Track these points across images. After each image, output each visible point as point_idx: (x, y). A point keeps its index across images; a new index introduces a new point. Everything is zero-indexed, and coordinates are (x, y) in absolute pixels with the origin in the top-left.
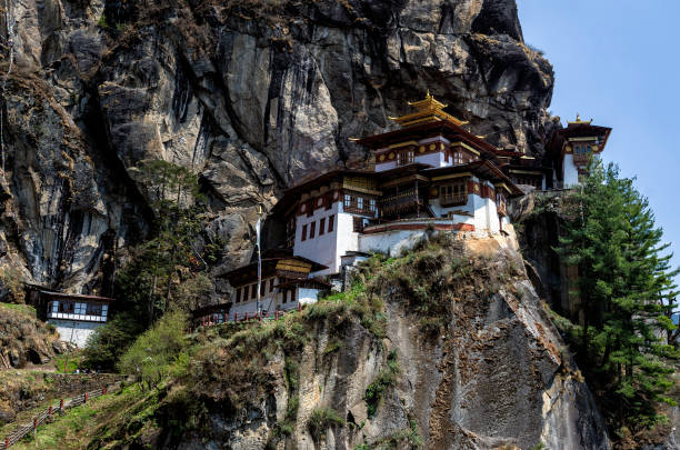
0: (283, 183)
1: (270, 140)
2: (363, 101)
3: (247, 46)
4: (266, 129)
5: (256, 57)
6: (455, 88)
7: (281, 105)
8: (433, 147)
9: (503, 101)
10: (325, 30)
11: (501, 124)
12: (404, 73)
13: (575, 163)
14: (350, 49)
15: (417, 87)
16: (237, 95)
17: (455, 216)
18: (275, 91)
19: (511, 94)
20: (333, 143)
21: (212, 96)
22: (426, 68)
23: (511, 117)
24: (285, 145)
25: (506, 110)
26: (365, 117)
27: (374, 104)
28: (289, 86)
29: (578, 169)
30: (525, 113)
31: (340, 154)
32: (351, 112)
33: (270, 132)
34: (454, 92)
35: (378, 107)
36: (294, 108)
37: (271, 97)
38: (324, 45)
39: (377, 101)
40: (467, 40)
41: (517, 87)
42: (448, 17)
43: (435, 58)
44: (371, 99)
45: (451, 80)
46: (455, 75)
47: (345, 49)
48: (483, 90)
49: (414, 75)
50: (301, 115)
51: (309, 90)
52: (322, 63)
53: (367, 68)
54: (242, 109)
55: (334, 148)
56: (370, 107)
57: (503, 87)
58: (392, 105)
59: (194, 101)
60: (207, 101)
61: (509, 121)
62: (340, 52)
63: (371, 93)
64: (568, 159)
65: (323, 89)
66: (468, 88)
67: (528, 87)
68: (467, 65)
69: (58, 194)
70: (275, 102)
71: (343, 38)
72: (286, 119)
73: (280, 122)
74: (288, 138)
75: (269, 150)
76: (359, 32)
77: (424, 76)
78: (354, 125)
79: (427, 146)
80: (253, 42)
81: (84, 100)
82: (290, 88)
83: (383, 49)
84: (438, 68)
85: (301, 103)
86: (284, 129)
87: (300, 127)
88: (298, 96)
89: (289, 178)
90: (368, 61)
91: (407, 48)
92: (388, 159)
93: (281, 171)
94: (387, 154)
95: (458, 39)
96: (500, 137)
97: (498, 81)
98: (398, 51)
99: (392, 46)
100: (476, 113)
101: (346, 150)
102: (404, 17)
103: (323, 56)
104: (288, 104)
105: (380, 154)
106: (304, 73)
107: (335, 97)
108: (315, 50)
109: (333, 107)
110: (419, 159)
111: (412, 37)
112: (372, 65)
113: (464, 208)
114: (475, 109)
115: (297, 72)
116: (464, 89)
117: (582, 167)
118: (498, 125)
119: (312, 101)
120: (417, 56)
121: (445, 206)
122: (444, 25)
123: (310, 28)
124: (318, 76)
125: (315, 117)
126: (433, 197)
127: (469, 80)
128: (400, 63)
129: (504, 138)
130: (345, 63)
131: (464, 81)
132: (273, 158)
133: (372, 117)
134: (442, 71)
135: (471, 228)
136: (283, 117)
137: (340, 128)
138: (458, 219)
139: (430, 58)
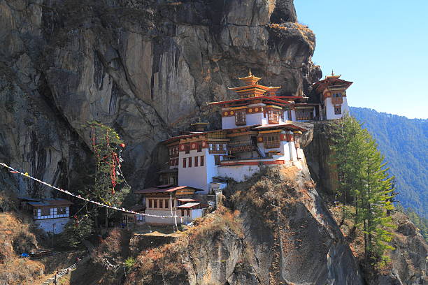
0: (164, 122)
1: (155, 98)
2: (209, 70)
3: (137, 40)
4: (152, 91)
5: (143, 48)
6: (262, 59)
7: (160, 76)
8: (257, 110)
9: (289, 63)
10: (184, 27)
11: (288, 77)
12: (232, 51)
13: (333, 103)
14: (199, 39)
15: (239, 59)
16: (132, 71)
17: (273, 156)
18: (156, 68)
19: (294, 59)
20: (192, 97)
21: (117, 72)
22: (245, 48)
23: (294, 72)
24: (164, 100)
25: (291, 68)
26: (210, 79)
27: (214, 71)
28: (164, 64)
29: (334, 106)
30: (301, 69)
31: (197, 103)
32: (202, 77)
33: (155, 93)
34: (261, 61)
35: (217, 72)
36: (168, 78)
37: (153, 73)
38: (183, 36)
39: (216, 69)
40: (268, 28)
41: (297, 55)
42: (256, 15)
43: (249, 41)
44: (213, 68)
45: (259, 54)
46: (262, 51)
47: (196, 39)
48: (278, 58)
49: (237, 52)
50: (172, 82)
51: (176, 66)
52: (183, 48)
53: (210, 51)
54: (136, 80)
55: (194, 100)
56: (212, 73)
57: (290, 54)
58: (225, 70)
59: (107, 75)
60: (114, 76)
61: (293, 74)
62: (193, 41)
63: (212, 63)
64: (328, 101)
65: (184, 63)
66: (269, 58)
67: (303, 53)
68: (268, 44)
69: (30, 140)
70: (156, 75)
71: (195, 32)
72: (164, 86)
73: (160, 86)
74: (166, 96)
75: (154, 104)
76: (203, 28)
78: (204, 85)
79: (253, 109)
80: (140, 38)
81: (37, 78)
82: (165, 66)
83: (219, 38)
84: (252, 47)
85: (172, 75)
86: (163, 91)
87: (173, 90)
88: (170, 71)
89: (168, 120)
90: (210, 46)
91: (233, 36)
92: (229, 115)
93: (162, 116)
94: (229, 112)
95: (262, 29)
96: (287, 84)
97: (286, 52)
98: (228, 39)
99: (225, 36)
100: (274, 72)
101: (200, 100)
102: (230, 17)
103: (183, 43)
104: (164, 76)
105: (224, 112)
106: (173, 56)
107: (192, 68)
108: (178, 41)
109: (191, 74)
110: (248, 116)
111: (236, 29)
112: (213, 48)
113: (278, 150)
114: (273, 70)
115: (168, 56)
116: (267, 59)
117: (337, 105)
118: (287, 77)
119: (179, 73)
120: (239, 41)
121: (267, 148)
122: (254, 20)
123: (174, 28)
124: (181, 58)
125: (181, 82)
126: (260, 142)
127: (270, 53)
128: (230, 46)
129: (290, 85)
130: (196, 47)
131: (267, 53)
132: (157, 109)
133: (214, 79)
134: (254, 49)
135: (283, 162)
136: (162, 84)
137: (196, 87)
138: (276, 158)
139: (246, 41)
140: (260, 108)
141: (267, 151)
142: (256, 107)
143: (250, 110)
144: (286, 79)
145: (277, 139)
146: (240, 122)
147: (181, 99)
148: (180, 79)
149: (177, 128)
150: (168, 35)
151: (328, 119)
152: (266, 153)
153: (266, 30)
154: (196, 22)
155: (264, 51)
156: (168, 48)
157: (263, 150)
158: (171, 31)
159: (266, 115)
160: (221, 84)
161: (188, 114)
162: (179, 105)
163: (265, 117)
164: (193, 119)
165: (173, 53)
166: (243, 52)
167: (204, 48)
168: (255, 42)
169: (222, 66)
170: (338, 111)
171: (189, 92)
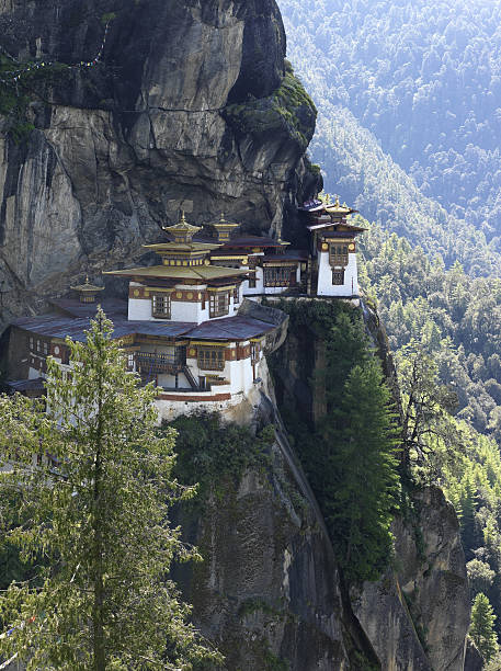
0: (21, 284)
1: (6, 241)
2: (108, 191)
4: (2, 230)
6: (209, 171)
7: (18, 203)
8: (190, 296)
9: (260, 175)
10: (65, 110)
11: (257, 199)
12: (154, 156)
13: (330, 263)
14: (93, 134)
15: (167, 169)
17: (212, 387)
18: (11, 189)
19: (268, 167)
20: (75, 239)
22: (177, 151)
23: (268, 191)
24: (24, 247)
25: (263, 183)
26: (110, 207)
27: (119, 191)
28: (27, 181)
29: (333, 270)
30: (282, 186)
31: (83, 249)
32: (94, 203)
33: (7, 233)
34: (207, 174)
35: (124, 193)
36: (33, 205)
37: (6, 197)
38: (64, 127)
39: (122, 187)
40: (223, 115)
41: (276, 159)
42: (203, 92)
43: (187, 139)
44: (116, 186)
46: (208, 157)
47: (87, 133)
48: (239, 168)
49: (164, 158)
50: (39, 215)
51: (49, 184)
52: (62, 148)
53: (113, 158)
55: (77, 245)
56: (115, 193)
57: (261, 161)
61: (265, 195)
62: (82, 136)
63: (116, 177)
64: (324, 257)
65: (63, 179)
66: (222, 170)
67: (287, 158)
68: (222, 144)
70: (11, 201)
71: (86, 121)
72: (24, 219)
73: (17, 222)
74: (26, 239)
76: (103, 114)
77: (175, 158)
78: (98, 216)
82: (27, 184)
83: (130, 135)
84: (191, 151)
85: (41, 201)
86: (23, 230)
87: (38, 227)
88: (37, 193)
89: (29, 281)
90: (114, 148)
91: (158, 132)
92: (141, 296)
93: (20, 273)
94: (142, 291)
95: (212, 117)
96: (254, 213)
97: (255, 158)
98: (147, 137)
99: (140, 134)
100: (230, 193)
101: (89, 245)
102: (154, 96)
103: (62, 139)
104: (26, 203)
105: (135, 288)
106: (43, 166)
107: (77, 186)
108: (54, 135)
109: (75, 197)
110: (174, 304)
111: (162, 119)
112: (118, 153)
113: (220, 374)
114: (229, 189)
115: (35, 166)
116: (218, 171)
117: (337, 268)
118: (253, 201)
119: (52, 197)
120: (168, 140)
121: (203, 369)
122: (198, 100)
123: (48, 112)
124: (58, 169)
125: (57, 214)
126: (192, 357)
127: (224, 161)
128: (150, 150)
129: (259, 215)
130: (88, 148)
131: (219, 162)
132: (10, 260)
133: (117, 205)
134: (195, 154)
135: (228, 396)
136: (21, 217)
137: (82, 222)
138: (216, 390)
139: (182, 139)
140: (195, 294)
141: (203, 373)
142: (189, 291)
143: (179, 295)
144: (251, 204)
145: (220, 357)
146: (160, 311)
147: (54, 244)
148: (54, 208)
149: (45, 293)
150: (36, 125)
151: (319, 294)
152: (201, 377)
153: (220, 119)
154: (90, 104)
155: (213, 157)
156: (35, 151)
157: (196, 373)
158: (41, 121)
159: (207, 303)
160: (131, 215)
161: (66, 270)
162: (50, 256)
163: (203, 308)
164: (75, 278)
165: (43, 161)
167: (101, 151)
168: (196, 141)
169: (134, 181)
170: (338, 278)
171: (70, 231)
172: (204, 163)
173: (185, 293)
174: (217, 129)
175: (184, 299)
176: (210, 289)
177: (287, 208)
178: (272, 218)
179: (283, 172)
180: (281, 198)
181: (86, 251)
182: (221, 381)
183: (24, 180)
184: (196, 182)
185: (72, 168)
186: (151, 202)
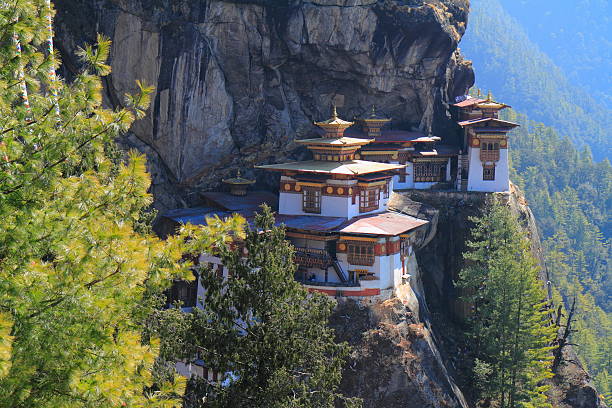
0: (174, 176)
1: (159, 134)
2: (261, 86)
3: (132, 28)
4: (156, 122)
5: (143, 42)
6: (360, 66)
7: (172, 97)
8: (340, 191)
9: (411, 71)
10: (220, 5)
11: (407, 94)
12: (306, 53)
13: (481, 159)
14: (247, 28)
15: (318, 64)
16: (121, 84)
17: (362, 282)
18: (165, 82)
19: (420, 63)
20: (228, 133)
22: (331, 47)
23: (419, 86)
24: (177, 140)
25: (414, 78)
26: (262, 101)
27: (272, 86)
28: (180, 75)
29: (484, 166)
30: (434, 80)
31: (235, 142)
32: (247, 97)
33: (160, 126)
34: (359, 69)
35: (276, 87)
36: (186, 99)
37: (160, 90)
38: (218, 21)
39: (275, 82)
40: (376, 10)
41: (427, 55)
43: (339, 35)
44: (268, 80)
46: (360, 52)
47: (241, 28)
48: (390, 64)
49: (316, 53)
50: (192, 107)
51: (202, 78)
52: (216, 43)
53: (266, 54)
55: (230, 139)
56: (267, 88)
57: (413, 56)
61: (417, 90)
62: (236, 30)
63: (268, 72)
64: (474, 153)
65: (217, 74)
66: (374, 65)
67: (439, 53)
68: (374, 40)
70: (165, 94)
71: (239, 16)
72: (178, 114)
73: (171, 116)
74: (179, 132)
75: (158, 143)
76: (257, 9)
78: (251, 111)
80: (139, 24)
83: (283, 30)
84: (343, 46)
85: (194, 94)
86: (175, 124)
87: (193, 120)
88: (190, 87)
89: (181, 173)
90: (267, 43)
91: (311, 27)
92: (292, 190)
93: (172, 166)
94: (293, 185)
95: (365, 12)
96: (405, 109)
97: (406, 54)
98: (300, 32)
99: (294, 28)
100: (381, 88)
101: (241, 138)
103: (216, 33)
104: (179, 97)
105: (285, 182)
106: (197, 60)
107: (230, 80)
108: (208, 29)
109: (228, 92)
110: (325, 199)
111: (315, 14)
112: (271, 48)
113: (369, 269)
114: (380, 84)
115: (189, 60)
116: (370, 66)
117: (488, 163)
118: (403, 96)
119: (205, 91)
120: (320, 35)
121: (352, 264)
123: (203, 6)
124: (212, 64)
125: (210, 108)
126: (341, 252)
127: (376, 56)
128: (302, 45)
129: (409, 110)
130: (241, 42)
131: (370, 57)
132: (163, 153)
133: (269, 99)
134: (347, 49)
135: (377, 292)
136: (174, 110)
137: (235, 116)
138: (365, 285)
139: (334, 34)
140: (346, 189)
141: (353, 268)
142: (340, 186)
143: (330, 190)
144: (402, 99)
145: (370, 252)
146: (311, 207)
147: (207, 137)
148: (207, 101)
149: (196, 186)
150: (191, 19)
151: (469, 190)
152: (350, 272)
153: (372, 14)
155: (365, 53)
156: (190, 45)
157: (345, 266)
158: (196, 14)
159: (357, 198)
160: (282, 109)
161: (219, 163)
162: (202, 149)
163: (353, 203)
164: (227, 171)
165: (197, 55)
166: (327, 52)
167: (255, 48)
168: (349, 37)
169: (285, 75)
170: (489, 174)
171: (223, 125)
172: (356, 58)
173: (335, 188)
174: (369, 23)
175: (335, 193)
176: (360, 184)
177: (438, 103)
178: (422, 113)
179: (434, 67)
180: (431, 94)
181: (238, 145)
182: (371, 276)
183: (178, 74)
184: (348, 77)
185: (225, 62)
186: (303, 97)
